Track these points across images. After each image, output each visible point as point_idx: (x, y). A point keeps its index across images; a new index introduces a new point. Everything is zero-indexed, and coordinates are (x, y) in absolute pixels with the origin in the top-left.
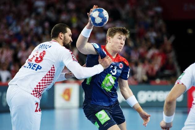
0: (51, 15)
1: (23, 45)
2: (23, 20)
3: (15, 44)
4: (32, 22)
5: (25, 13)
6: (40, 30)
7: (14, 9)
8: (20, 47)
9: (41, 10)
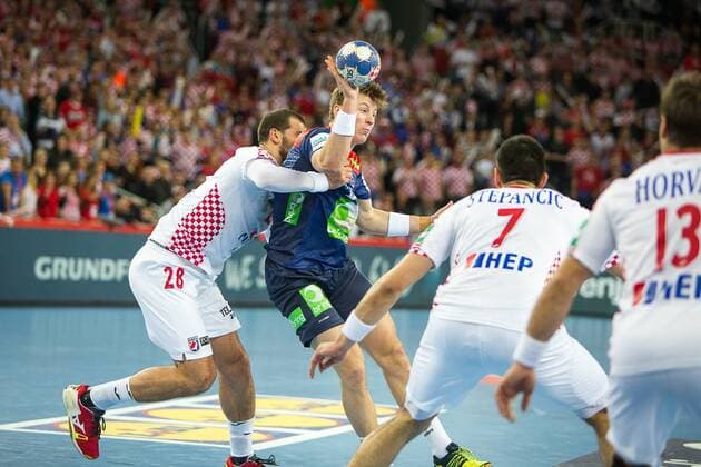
0: (489, 85)
1: (409, 151)
2: (419, 94)
3: (389, 149)
4: (440, 99)
5: (426, 76)
6: (456, 120)
7: (402, 67)
8: (402, 157)
9: (465, 73)
